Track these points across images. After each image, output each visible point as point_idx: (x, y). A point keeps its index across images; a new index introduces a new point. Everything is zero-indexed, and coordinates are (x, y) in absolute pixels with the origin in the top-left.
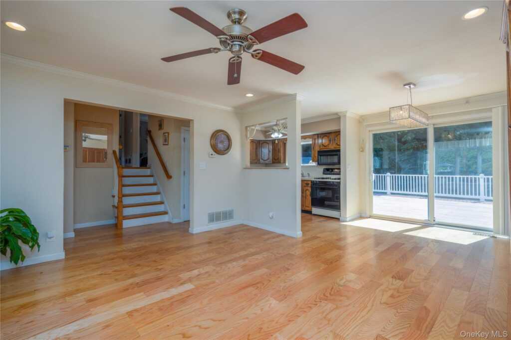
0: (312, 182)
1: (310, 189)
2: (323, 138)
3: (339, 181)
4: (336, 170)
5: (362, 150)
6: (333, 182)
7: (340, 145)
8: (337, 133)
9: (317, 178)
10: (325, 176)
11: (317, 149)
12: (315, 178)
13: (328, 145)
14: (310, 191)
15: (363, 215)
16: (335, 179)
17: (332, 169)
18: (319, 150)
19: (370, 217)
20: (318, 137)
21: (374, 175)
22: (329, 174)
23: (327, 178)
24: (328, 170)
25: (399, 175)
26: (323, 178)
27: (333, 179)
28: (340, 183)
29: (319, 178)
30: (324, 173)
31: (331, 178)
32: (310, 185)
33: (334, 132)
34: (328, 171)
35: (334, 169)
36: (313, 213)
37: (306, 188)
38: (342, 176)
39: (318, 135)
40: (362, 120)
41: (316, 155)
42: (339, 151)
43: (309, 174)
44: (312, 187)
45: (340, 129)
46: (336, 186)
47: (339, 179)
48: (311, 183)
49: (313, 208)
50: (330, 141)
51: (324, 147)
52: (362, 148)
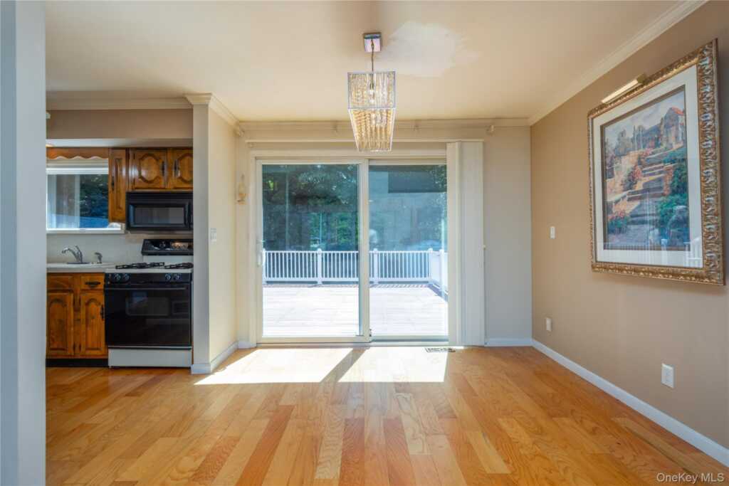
0: (107, 276)
1: (101, 298)
2: (142, 159)
3: (188, 271)
4: (177, 244)
5: (241, 198)
6: (172, 275)
7: (191, 182)
8: (185, 151)
9: (123, 267)
10: (148, 260)
11: (124, 188)
12: (117, 267)
13: (157, 177)
14: (103, 303)
15: (243, 344)
16: (178, 267)
17: (168, 242)
18: (130, 190)
19: (258, 346)
20: (128, 157)
21: (264, 252)
22: (160, 254)
23: (153, 265)
24: (156, 242)
25: (283, 252)
26: (142, 266)
27: (171, 267)
28: (190, 276)
29: (129, 267)
30: (144, 253)
31: (167, 264)
32: (101, 287)
33: (175, 149)
34: (154, 246)
35: (174, 241)
36: (111, 364)
37: (90, 295)
38: (196, 259)
39: (127, 149)
40: (241, 131)
41: (123, 204)
42: (189, 195)
43: (100, 256)
44: (107, 293)
45: (191, 141)
46: (179, 284)
47: (190, 266)
48: (106, 280)
49: (111, 352)
50: (163, 169)
51: (145, 185)
52: (241, 194)
